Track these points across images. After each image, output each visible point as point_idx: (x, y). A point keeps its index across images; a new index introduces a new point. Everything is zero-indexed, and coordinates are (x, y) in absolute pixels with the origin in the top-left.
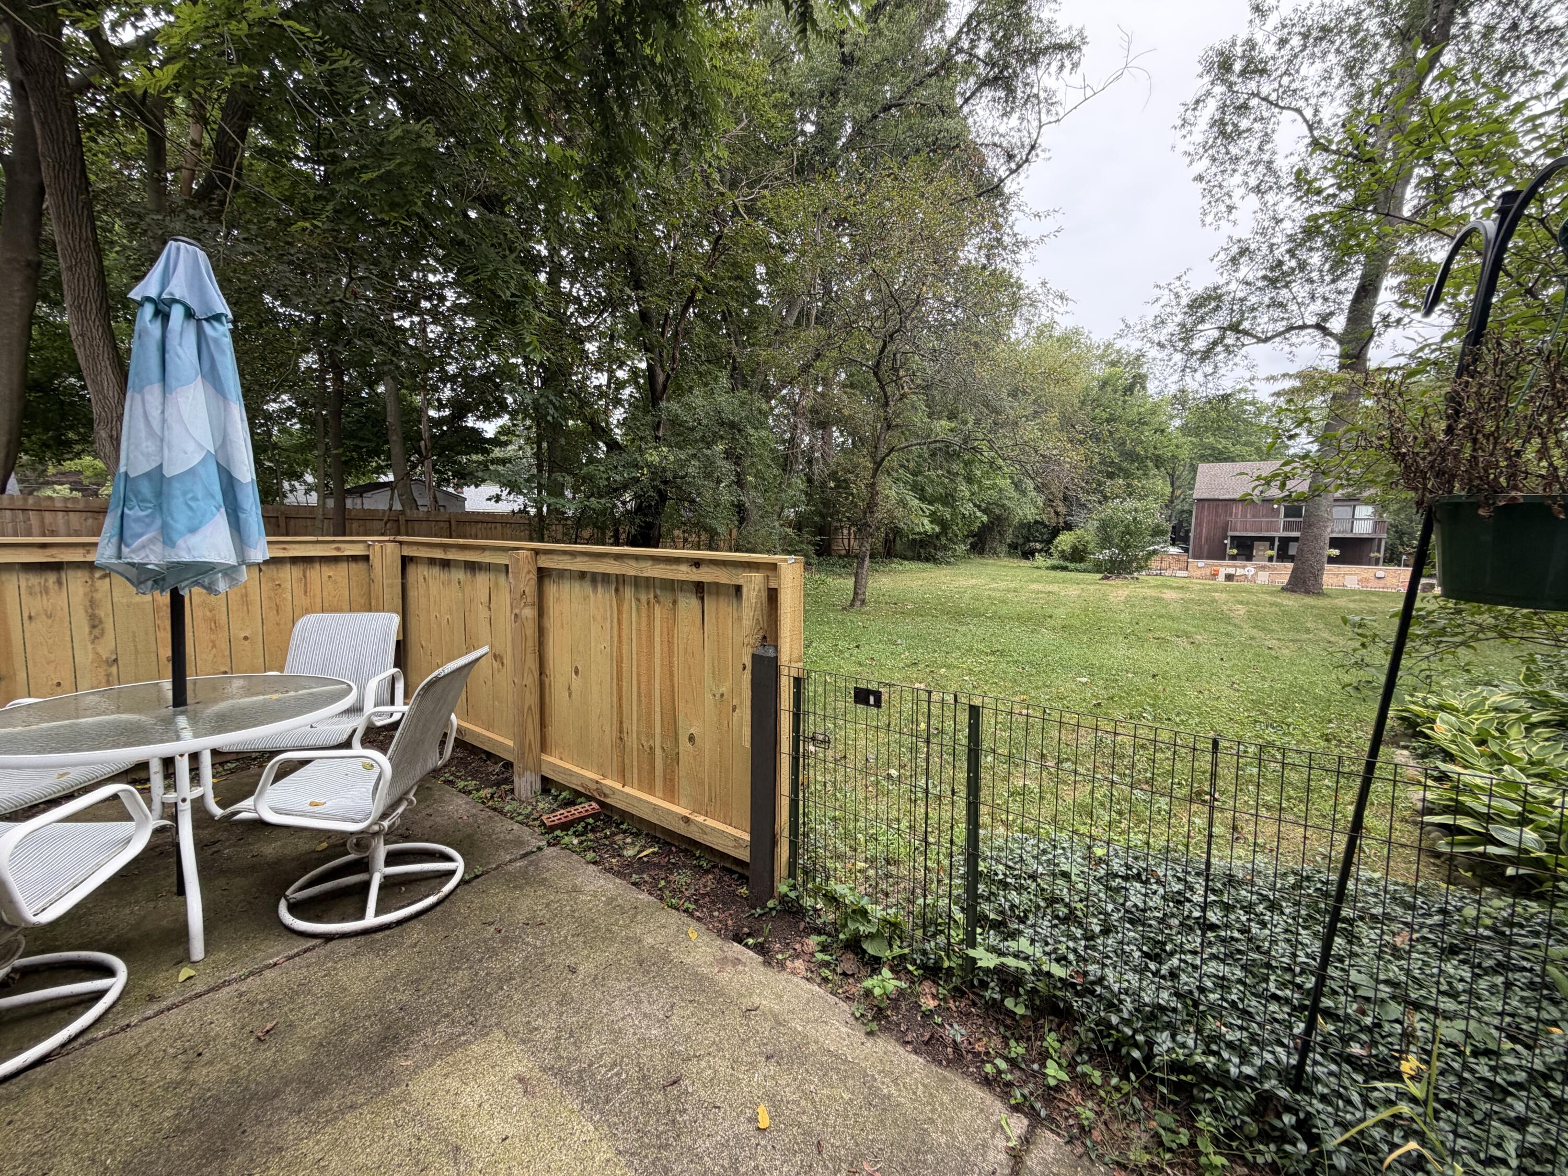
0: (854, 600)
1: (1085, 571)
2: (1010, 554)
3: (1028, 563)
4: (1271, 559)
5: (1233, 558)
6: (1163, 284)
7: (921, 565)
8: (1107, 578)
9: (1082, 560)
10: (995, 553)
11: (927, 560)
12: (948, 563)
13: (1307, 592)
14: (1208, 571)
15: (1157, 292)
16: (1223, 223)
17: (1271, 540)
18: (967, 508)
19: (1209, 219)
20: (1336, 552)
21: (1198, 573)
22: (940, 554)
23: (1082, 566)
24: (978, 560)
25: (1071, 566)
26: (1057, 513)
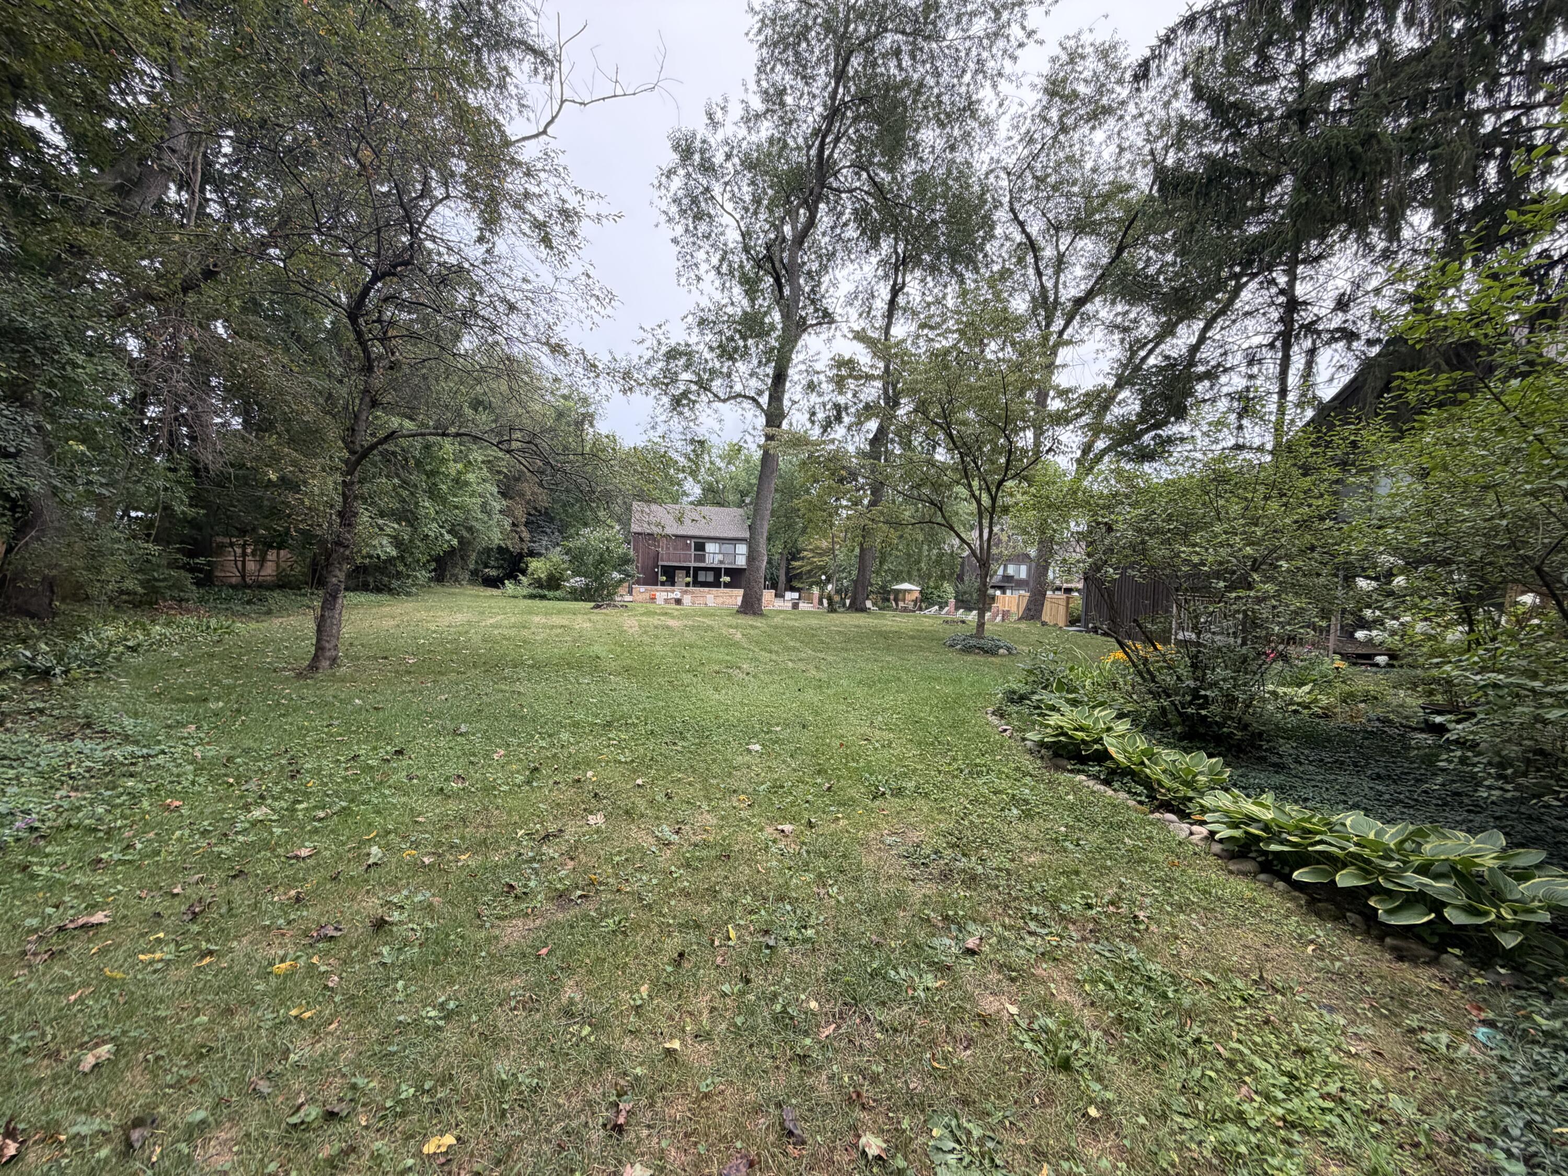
0: (316, 658)
1: (563, 599)
2: (472, 582)
3: (495, 592)
4: (688, 585)
5: (663, 584)
6: (648, 328)
7: (373, 597)
8: (598, 607)
9: (558, 587)
10: (456, 580)
11: (378, 590)
12: (408, 594)
13: (754, 614)
14: (647, 596)
15: (644, 335)
16: (693, 288)
17: (687, 569)
18: (432, 529)
19: (683, 281)
20: (728, 579)
21: (640, 597)
22: (395, 584)
23: (558, 593)
24: (439, 589)
25: (550, 594)
26: (521, 540)
